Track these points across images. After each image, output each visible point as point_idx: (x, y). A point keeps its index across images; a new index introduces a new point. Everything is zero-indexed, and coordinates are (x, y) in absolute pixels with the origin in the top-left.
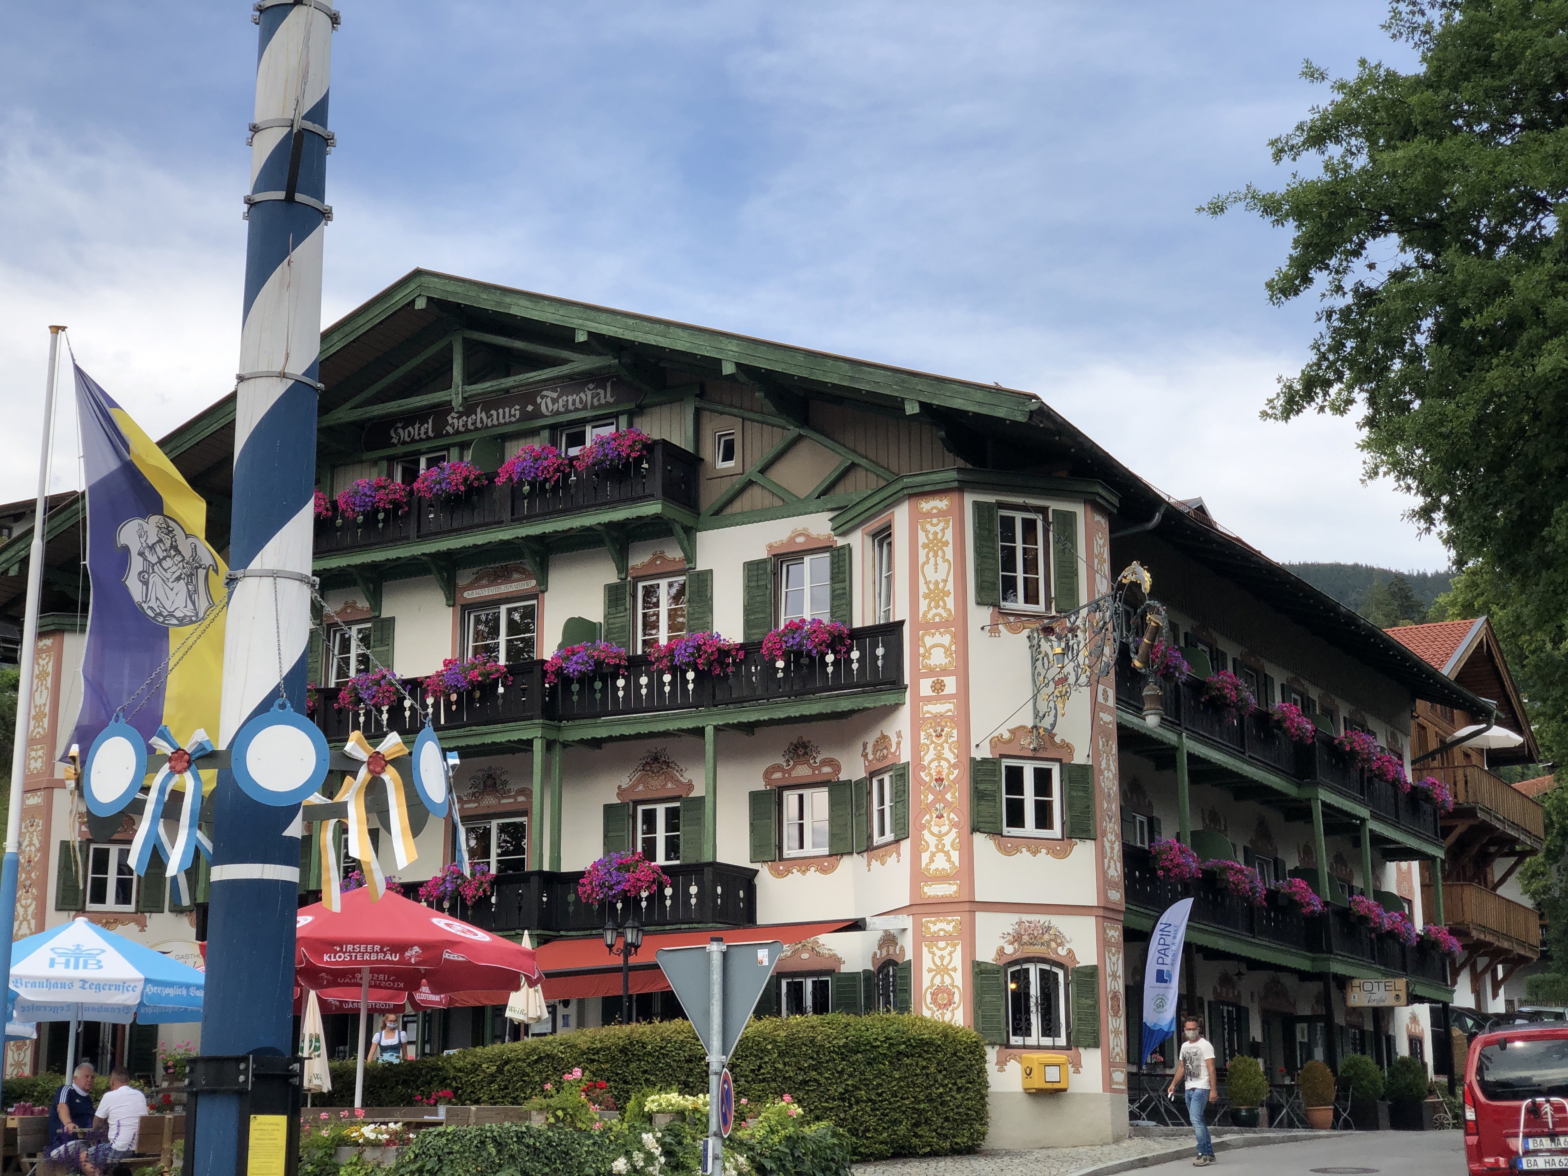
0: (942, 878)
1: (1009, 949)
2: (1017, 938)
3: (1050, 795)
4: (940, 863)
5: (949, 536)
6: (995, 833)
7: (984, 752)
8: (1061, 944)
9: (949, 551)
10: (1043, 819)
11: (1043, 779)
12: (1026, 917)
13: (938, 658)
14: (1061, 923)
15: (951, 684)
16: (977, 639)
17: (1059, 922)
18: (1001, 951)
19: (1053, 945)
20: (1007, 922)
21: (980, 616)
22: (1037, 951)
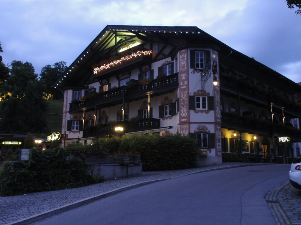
0: (184, 118)
1: (197, 131)
2: (198, 128)
3: (205, 102)
4: (184, 115)
5: (185, 56)
6: (194, 109)
7: (192, 95)
8: (207, 129)
9: (185, 59)
10: (204, 107)
11: (204, 100)
12: (200, 125)
13: (184, 78)
14: (207, 126)
15: (186, 83)
16: (190, 74)
17: (207, 125)
18: (195, 131)
19: (206, 129)
20: (196, 126)
21: (191, 70)
22: (203, 130)
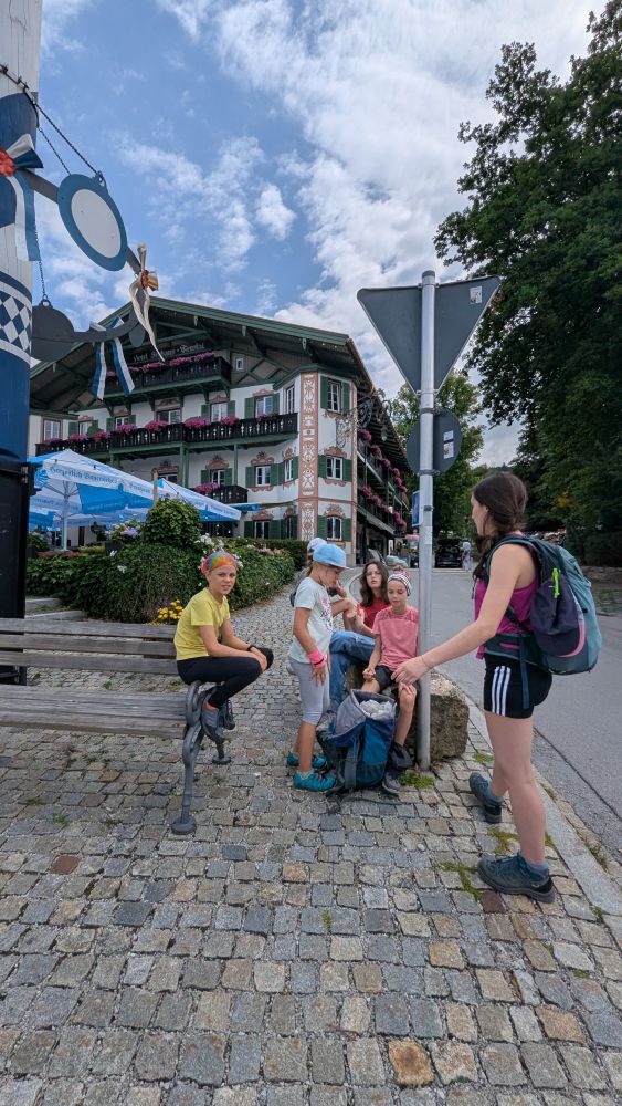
0: (308, 490)
1: (327, 512)
2: (330, 509)
3: (340, 468)
4: (308, 486)
5: (313, 386)
6: (324, 477)
7: (322, 453)
8: (342, 512)
9: (313, 391)
10: (338, 475)
11: (338, 462)
12: (333, 503)
13: (309, 424)
15: (313, 432)
16: (321, 418)
17: (341, 505)
18: (325, 513)
19: (340, 512)
20: (327, 504)
21: (322, 411)
22: (335, 513)
